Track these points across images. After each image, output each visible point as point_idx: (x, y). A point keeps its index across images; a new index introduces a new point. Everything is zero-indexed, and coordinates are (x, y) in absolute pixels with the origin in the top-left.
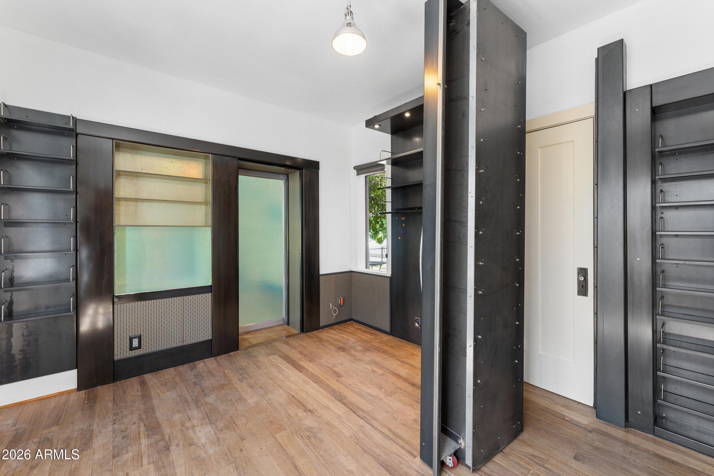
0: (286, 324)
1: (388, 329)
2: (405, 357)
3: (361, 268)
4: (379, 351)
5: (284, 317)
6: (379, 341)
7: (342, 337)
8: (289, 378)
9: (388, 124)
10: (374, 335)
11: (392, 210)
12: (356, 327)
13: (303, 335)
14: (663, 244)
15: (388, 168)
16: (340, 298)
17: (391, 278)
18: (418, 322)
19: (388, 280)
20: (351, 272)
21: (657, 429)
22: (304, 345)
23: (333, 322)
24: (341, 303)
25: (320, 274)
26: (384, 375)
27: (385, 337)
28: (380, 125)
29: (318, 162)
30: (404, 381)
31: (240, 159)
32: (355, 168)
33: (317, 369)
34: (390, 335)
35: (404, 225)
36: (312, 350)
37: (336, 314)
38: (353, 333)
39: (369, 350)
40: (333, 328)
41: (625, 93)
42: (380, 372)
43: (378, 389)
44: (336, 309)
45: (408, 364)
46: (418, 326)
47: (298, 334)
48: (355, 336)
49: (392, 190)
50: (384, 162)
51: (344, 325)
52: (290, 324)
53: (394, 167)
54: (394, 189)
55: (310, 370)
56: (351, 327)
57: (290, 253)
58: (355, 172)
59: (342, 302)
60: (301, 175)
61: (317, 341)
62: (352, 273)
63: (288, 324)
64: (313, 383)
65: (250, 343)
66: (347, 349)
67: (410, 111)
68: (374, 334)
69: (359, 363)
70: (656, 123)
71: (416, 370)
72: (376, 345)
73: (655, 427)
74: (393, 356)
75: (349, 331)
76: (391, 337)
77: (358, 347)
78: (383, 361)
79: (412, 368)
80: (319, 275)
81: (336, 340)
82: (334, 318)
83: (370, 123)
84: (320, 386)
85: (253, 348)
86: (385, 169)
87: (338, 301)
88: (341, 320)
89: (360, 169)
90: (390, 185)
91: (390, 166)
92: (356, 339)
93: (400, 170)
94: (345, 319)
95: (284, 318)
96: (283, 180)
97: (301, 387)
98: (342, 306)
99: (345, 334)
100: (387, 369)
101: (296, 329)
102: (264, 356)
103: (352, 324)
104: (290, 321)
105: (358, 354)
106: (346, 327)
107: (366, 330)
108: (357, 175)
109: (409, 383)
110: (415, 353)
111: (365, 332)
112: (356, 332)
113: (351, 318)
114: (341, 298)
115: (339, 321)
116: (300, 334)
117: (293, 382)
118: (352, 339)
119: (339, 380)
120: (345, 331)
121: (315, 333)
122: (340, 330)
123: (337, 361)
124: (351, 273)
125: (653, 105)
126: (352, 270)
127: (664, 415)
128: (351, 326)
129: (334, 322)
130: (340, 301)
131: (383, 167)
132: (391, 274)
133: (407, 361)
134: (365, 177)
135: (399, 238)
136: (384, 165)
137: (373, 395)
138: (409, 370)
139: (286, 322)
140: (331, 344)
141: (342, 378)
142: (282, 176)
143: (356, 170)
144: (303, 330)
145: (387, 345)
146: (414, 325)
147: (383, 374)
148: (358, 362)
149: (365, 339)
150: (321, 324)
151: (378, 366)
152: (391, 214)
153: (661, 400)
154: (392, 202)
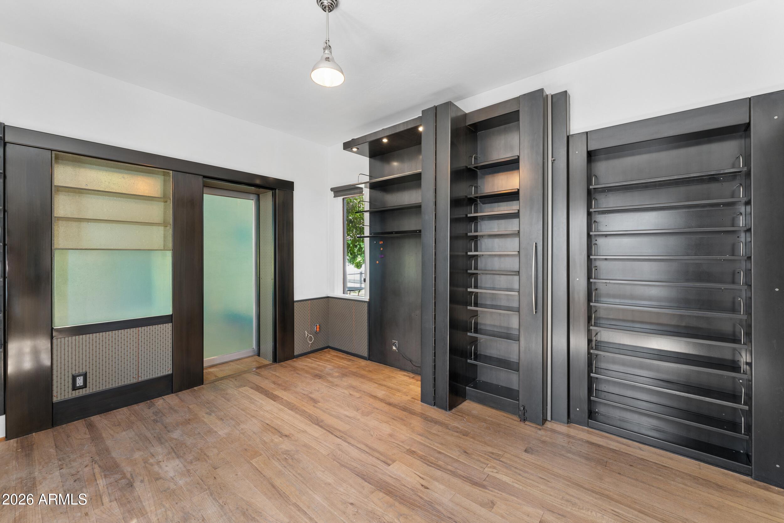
0: (257, 355)
1: (366, 354)
2: (382, 380)
3: (338, 293)
4: (357, 376)
5: (255, 348)
6: (356, 366)
7: (319, 365)
8: (263, 408)
9: (366, 147)
10: (351, 361)
11: (370, 234)
12: (333, 354)
13: (276, 365)
14: (596, 267)
15: (366, 192)
16: (316, 325)
17: (369, 303)
18: (396, 345)
19: (366, 305)
20: (328, 297)
21: (590, 421)
22: (277, 375)
23: (308, 351)
24: (317, 330)
25: (294, 300)
26: (361, 398)
27: (363, 362)
28: (358, 149)
29: (293, 183)
30: (381, 401)
31: (205, 177)
32: (332, 189)
33: (293, 397)
34: (368, 360)
35: (382, 249)
36: (287, 379)
37: (312, 342)
38: (330, 361)
39: (346, 376)
40: (308, 357)
41: (568, 137)
42: (357, 395)
43: (355, 411)
44: (311, 336)
45: (385, 386)
46: (395, 349)
47: (271, 364)
48: (332, 363)
49: (370, 213)
50: (362, 186)
51: (320, 353)
52: (261, 355)
53: (372, 191)
54: (373, 213)
55: (285, 398)
56: (328, 355)
57: (261, 279)
58: (332, 194)
59: (318, 329)
60: (274, 196)
61: (292, 371)
62: (329, 298)
63: (259, 355)
64: (288, 410)
65: (216, 376)
66: (324, 376)
67: (388, 137)
68: (351, 360)
69: (336, 389)
70: (592, 164)
71: (393, 390)
72: (353, 371)
73: (589, 420)
74: (371, 380)
75: (325, 358)
76: (369, 362)
77: (335, 373)
78: (360, 384)
79: (389, 389)
80: (293, 302)
81: (312, 368)
82: (309, 346)
83: (348, 146)
84: (297, 413)
85: (220, 381)
86: (363, 192)
87: (314, 328)
88: (317, 348)
89: (338, 191)
90: (368, 209)
91: (369, 189)
92: (333, 366)
93: (379, 194)
94: (321, 347)
95: (254, 348)
96: (253, 200)
97: (275, 415)
98: (319, 333)
99: (321, 361)
100: (364, 392)
101: (268, 360)
102: (233, 388)
103: (329, 351)
104: (260, 352)
105: (335, 380)
106: (322, 355)
107: (343, 356)
108: (334, 197)
109: (385, 403)
110: (393, 375)
111: (343, 358)
112: (333, 359)
113: (328, 345)
114: (317, 325)
115: (314, 349)
116: (273, 365)
117: (268, 411)
118: (329, 366)
119: (316, 405)
120: (321, 359)
121: (289, 362)
122: (316, 358)
123: (314, 388)
124: (327, 299)
125: (589, 150)
126: (329, 295)
127: (597, 410)
128: (327, 353)
129: (309, 351)
130: (316, 328)
131: (361, 191)
132: (369, 298)
133: (384, 383)
134: (343, 199)
135: (377, 262)
136: (362, 188)
137: (350, 416)
138: (386, 391)
139: (256, 353)
140: (307, 372)
141: (319, 404)
142: (252, 196)
143: (333, 192)
144: (276, 359)
145: (364, 370)
146: (392, 348)
147: (360, 397)
148: (335, 387)
149: (342, 365)
150: (296, 353)
151: (356, 390)
152: (369, 238)
153: (593, 397)
154: (370, 226)
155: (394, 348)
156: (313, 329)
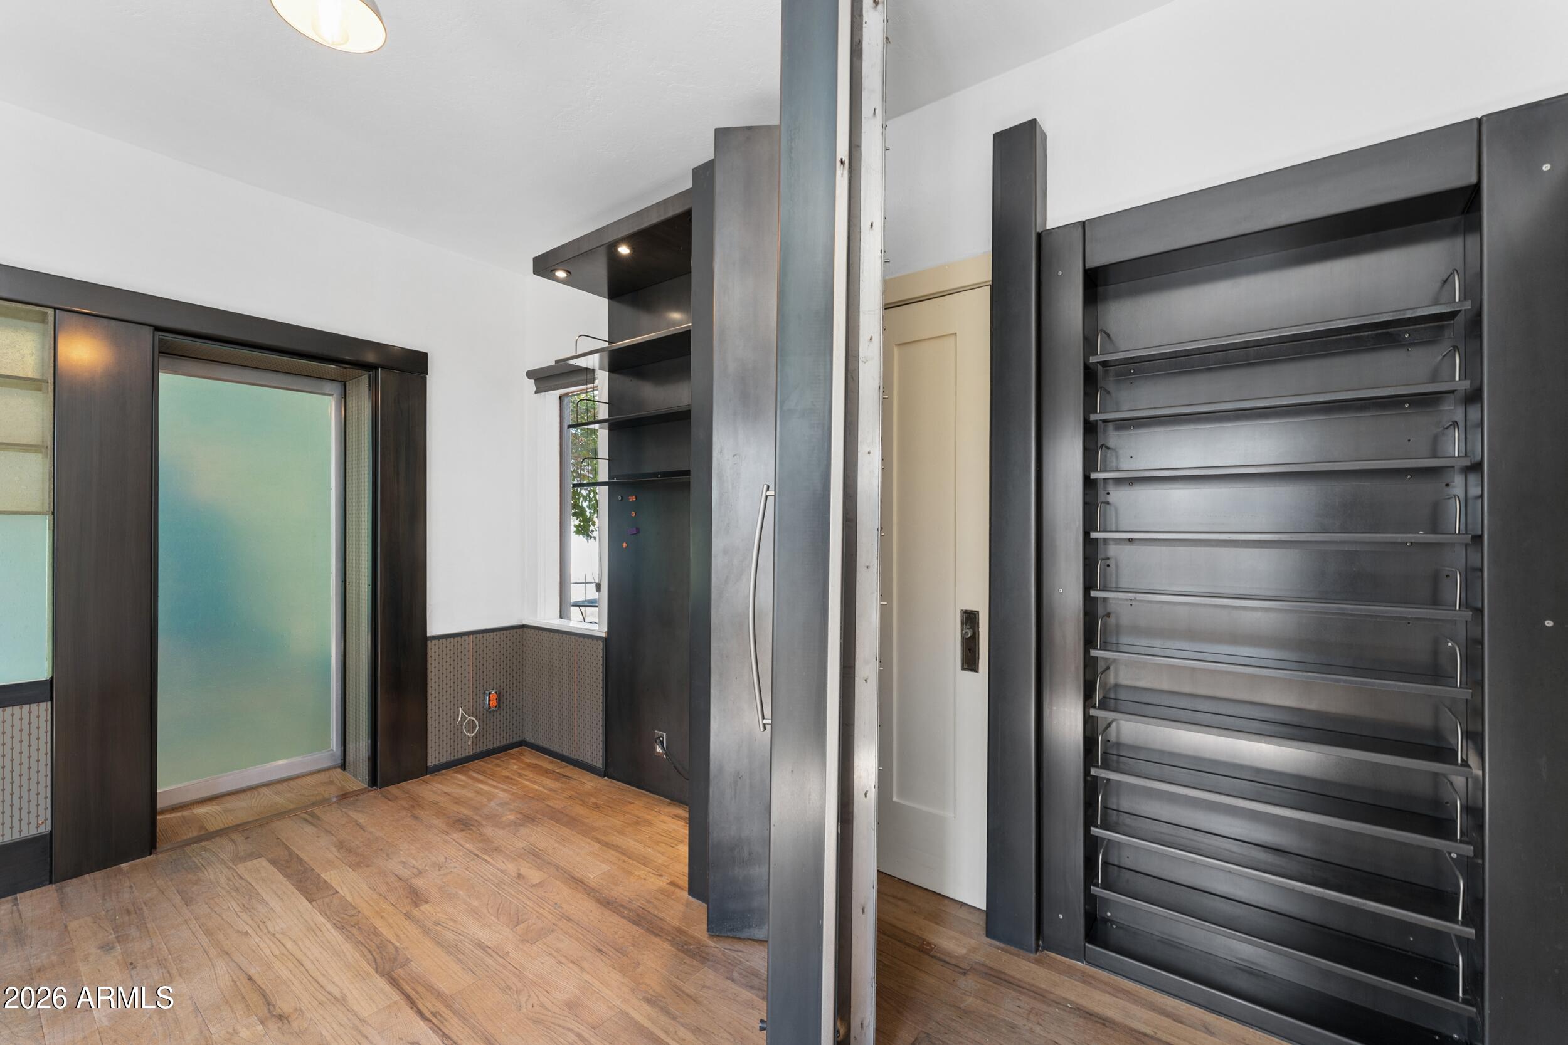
0: (339, 767)
1: (599, 763)
2: (616, 831)
3: (547, 616)
4: (558, 821)
5: (335, 750)
6: (569, 793)
7: (479, 792)
8: (269, 924)
9: (600, 271)
10: (564, 779)
11: (610, 477)
12: (528, 761)
13: (376, 793)
15: (603, 378)
16: (488, 692)
17: (607, 641)
18: (662, 743)
19: (600, 645)
20: (523, 626)
22: (361, 821)
23: (467, 754)
24: (491, 705)
25: (429, 634)
26: (542, 887)
27: (591, 781)
28: (569, 272)
29: (426, 354)
30: (589, 894)
31: (157, 329)
32: (530, 375)
33: (365, 887)
34: (604, 777)
35: (633, 514)
36: (378, 834)
37: (475, 733)
38: (511, 779)
39: (533, 820)
40: (464, 769)
41: (1039, 236)
42: (535, 876)
43: (509, 927)
44: (473, 720)
45: (616, 848)
46: (661, 751)
47: (362, 792)
48: (514, 784)
49: (610, 429)
50: (593, 362)
51: (497, 759)
52: (347, 767)
53: (614, 376)
54: (616, 426)
55: (344, 892)
56: (514, 763)
58: (531, 384)
59: (493, 703)
60: (373, 384)
61: (405, 808)
62: (525, 629)
63: (343, 766)
64: (333, 931)
65: (202, 827)
66: (476, 824)
67: (628, 239)
68: (565, 776)
69: (489, 860)
71: (631, 862)
72: (556, 806)
73: (1087, 945)
74: (587, 831)
75: (505, 773)
76: (604, 782)
77: (508, 813)
78: (556, 845)
79: (624, 858)
80: (425, 639)
81: (458, 801)
82: (470, 743)
83: (544, 265)
84: (349, 937)
85: (203, 844)
86: (597, 382)
87: (485, 699)
88: (491, 746)
89: (544, 379)
90: (606, 416)
91: (607, 373)
92: (513, 794)
93: (629, 384)
94: (504, 743)
95: (332, 750)
96: (332, 395)
97: (289, 945)
98: (497, 711)
99: (490, 782)
100: (557, 867)
101: (358, 780)
102: (225, 863)
103: (521, 754)
104: (347, 760)
105: (501, 832)
106: (501, 763)
107: (550, 767)
108: (536, 392)
109: (599, 901)
110: (649, 817)
111: (546, 772)
112: (520, 775)
113: (521, 739)
114: (490, 693)
115: (485, 748)
116: (369, 791)
117: (274, 935)
118: (502, 794)
119: (415, 912)
120: (492, 776)
121: (412, 786)
122: (482, 773)
123: (434, 859)
124: (521, 630)
125: (1087, 267)
126: (526, 622)
127: (1109, 914)
128: (514, 759)
129: (471, 753)
130: (489, 700)
131: (590, 376)
132: (607, 630)
133: (618, 840)
134: (560, 397)
135: (625, 545)
136: (593, 371)
137: (489, 944)
138: (614, 864)
139: (339, 761)
140: (440, 812)
141: (425, 907)
142: (329, 387)
143: (533, 381)
144: (374, 781)
145: (584, 803)
146: (654, 749)
147: (539, 883)
148: (489, 856)
149: (537, 790)
150: (432, 762)
151: (539, 861)
152: (607, 487)
153: (1098, 887)
154: (611, 460)
155: (659, 750)
156: (481, 702)
